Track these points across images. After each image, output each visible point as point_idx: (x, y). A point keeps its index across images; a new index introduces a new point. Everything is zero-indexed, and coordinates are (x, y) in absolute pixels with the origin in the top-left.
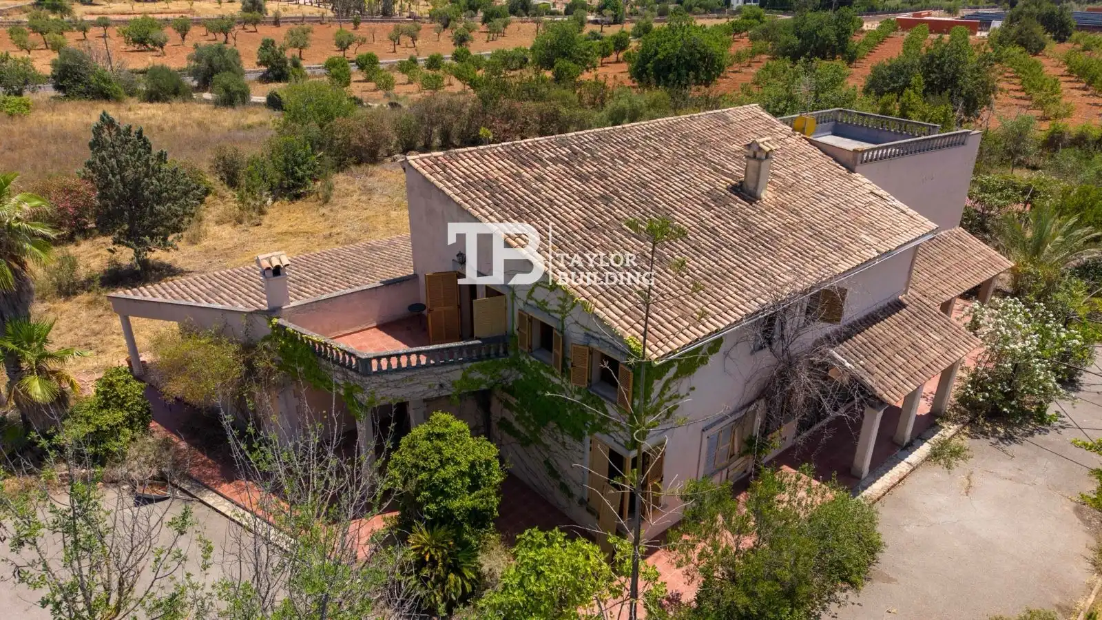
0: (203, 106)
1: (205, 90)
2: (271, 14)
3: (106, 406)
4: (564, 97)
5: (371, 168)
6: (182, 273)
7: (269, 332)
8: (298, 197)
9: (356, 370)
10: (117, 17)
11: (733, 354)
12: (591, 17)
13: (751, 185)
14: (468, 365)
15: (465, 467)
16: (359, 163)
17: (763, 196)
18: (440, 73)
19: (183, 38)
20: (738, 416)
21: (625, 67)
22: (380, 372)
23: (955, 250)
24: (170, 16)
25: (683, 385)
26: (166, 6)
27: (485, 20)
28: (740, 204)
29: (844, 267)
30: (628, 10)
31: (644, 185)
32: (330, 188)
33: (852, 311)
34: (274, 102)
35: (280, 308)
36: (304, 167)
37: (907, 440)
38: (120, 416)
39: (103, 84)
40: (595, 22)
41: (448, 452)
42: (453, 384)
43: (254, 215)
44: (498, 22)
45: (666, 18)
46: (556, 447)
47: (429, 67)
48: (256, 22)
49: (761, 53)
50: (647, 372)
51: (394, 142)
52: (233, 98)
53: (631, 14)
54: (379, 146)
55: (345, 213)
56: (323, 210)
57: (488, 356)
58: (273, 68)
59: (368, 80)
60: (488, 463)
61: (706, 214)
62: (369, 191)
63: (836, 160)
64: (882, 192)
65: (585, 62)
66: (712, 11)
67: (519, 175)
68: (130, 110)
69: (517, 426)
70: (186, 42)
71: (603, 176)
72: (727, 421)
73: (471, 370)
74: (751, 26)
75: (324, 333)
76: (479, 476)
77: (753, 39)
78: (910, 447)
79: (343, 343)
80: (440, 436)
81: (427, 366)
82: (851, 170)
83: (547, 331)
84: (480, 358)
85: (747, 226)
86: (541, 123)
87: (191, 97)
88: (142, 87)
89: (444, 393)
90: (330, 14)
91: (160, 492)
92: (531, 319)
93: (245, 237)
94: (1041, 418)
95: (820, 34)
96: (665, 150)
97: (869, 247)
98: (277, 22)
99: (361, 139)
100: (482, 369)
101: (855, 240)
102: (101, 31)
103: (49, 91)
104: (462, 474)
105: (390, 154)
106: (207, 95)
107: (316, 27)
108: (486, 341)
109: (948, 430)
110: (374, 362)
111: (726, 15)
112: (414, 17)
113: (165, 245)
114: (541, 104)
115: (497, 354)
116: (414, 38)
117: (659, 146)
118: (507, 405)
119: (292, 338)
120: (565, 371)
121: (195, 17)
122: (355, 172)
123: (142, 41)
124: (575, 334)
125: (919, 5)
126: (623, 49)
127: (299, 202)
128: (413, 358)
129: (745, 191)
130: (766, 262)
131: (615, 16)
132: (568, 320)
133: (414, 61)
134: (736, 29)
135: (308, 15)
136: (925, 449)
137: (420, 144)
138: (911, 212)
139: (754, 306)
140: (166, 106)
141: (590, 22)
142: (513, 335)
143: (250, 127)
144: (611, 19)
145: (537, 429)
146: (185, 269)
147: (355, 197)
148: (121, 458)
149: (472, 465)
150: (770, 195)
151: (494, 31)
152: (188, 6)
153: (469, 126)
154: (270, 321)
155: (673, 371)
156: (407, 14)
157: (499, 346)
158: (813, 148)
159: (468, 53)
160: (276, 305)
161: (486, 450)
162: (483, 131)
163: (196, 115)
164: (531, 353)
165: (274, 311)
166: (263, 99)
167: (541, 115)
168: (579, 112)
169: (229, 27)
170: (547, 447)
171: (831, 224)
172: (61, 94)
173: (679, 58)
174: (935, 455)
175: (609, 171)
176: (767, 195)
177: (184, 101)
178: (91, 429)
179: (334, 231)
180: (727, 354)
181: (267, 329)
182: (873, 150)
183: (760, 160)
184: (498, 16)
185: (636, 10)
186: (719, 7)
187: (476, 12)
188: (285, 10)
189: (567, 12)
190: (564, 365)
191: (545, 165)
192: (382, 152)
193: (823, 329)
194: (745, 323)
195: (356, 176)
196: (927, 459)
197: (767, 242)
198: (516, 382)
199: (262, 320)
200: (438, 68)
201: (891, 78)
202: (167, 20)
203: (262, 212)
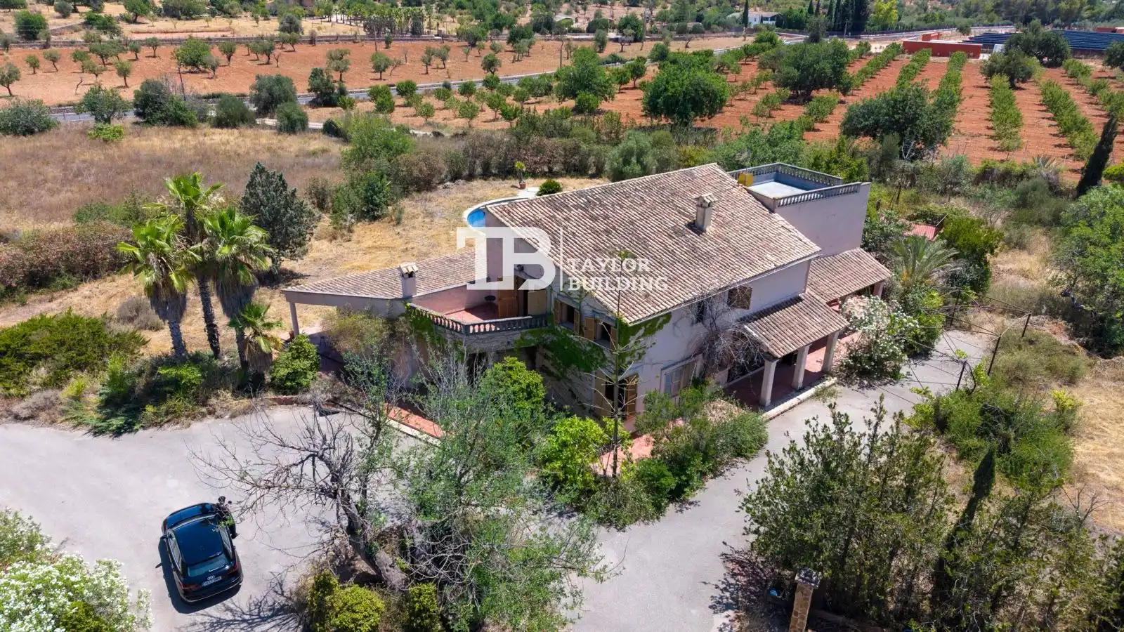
0: (268, 132)
1: (265, 116)
2: (307, 33)
3: (298, 357)
4: (584, 134)
5: (429, 195)
6: (302, 276)
7: (404, 311)
8: (375, 218)
9: (460, 332)
10: (163, 36)
11: (679, 324)
12: (612, 35)
13: (700, 223)
14: (524, 331)
15: (524, 386)
16: (419, 191)
17: (707, 229)
18: (472, 98)
19: (229, 59)
20: (684, 363)
21: (640, 94)
22: (474, 333)
23: (853, 265)
24: (212, 35)
25: (648, 341)
26: (206, 24)
27: (512, 40)
28: (692, 236)
29: (751, 274)
30: (648, 26)
31: (632, 223)
32: (401, 212)
33: (756, 304)
34: (330, 129)
35: (411, 297)
36: (381, 196)
37: (800, 385)
38: (307, 363)
39: (179, 112)
40: (616, 40)
41: (514, 377)
42: (515, 342)
43: (346, 233)
44: (523, 43)
45: (684, 36)
46: (576, 380)
47: (462, 94)
48: (294, 42)
49: (766, 80)
50: (626, 332)
51: (445, 173)
52: (294, 125)
53: (651, 32)
54: (433, 176)
55: (415, 232)
56: (399, 229)
57: (536, 326)
58: (323, 94)
59: (407, 105)
60: (537, 385)
61: (669, 242)
62: (430, 215)
63: (763, 204)
64: (790, 227)
65: (604, 92)
66: (730, 30)
67: (554, 217)
68: (205, 135)
69: (552, 369)
70: (231, 63)
71: (606, 217)
72: (679, 365)
73: (526, 334)
74: (763, 50)
75: (439, 311)
76: (532, 392)
77: (762, 66)
78: (802, 390)
79: (453, 317)
80: (511, 368)
81: (496, 331)
82: (772, 211)
83: (571, 311)
84: (531, 327)
85: (694, 249)
86: (565, 156)
87: (255, 123)
88: (213, 114)
89: (510, 347)
90: (362, 33)
91: (334, 409)
92: (562, 304)
93: (341, 250)
94: (895, 376)
95: (817, 67)
96: (647, 199)
97: (771, 261)
98: (312, 41)
99: (421, 171)
100: (532, 333)
101: (761, 258)
102: (150, 51)
103: (131, 117)
104: (522, 390)
105: (442, 182)
106: (269, 122)
107: (350, 46)
108: (535, 317)
109: (829, 382)
110: (471, 328)
111: (744, 33)
112: (444, 37)
113: (293, 257)
114: (564, 140)
115: (541, 325)
116: (444, 59)
117: (645, 196)
118: (546, 357)
119: (419, 314)
120: (581, 333)
121: (236, 36)
122: (417, 198)
123: (194, 64)
124: (587, 311)
125: (933, 23)
126: (639, 76)
127: (376, 223)
128: (488, 327)
129: (696, 227)
130: (702, 271)
131: (636, 35)
132: (583, 303)
133: (447, 86)
134: (747, 53)
135: (341, 34)
136: (811, 391)
137: (466, 173)
138: (806, 240)
139: (690, 296)
140: (236, 131)
141: (611, 40)
142: (551, 314)
143: (314, 153)
144: (631, 38)
145: (565, 370)
146: (304, 273)
147: (420, 219)
148: (307, 389)
149: (528, 386)
150: (713, 229)
151: (519, 51)
152: (227, 25)
153: (506, 159)
154: (405, 304)
155: (641, 332)
156: (435, 32)
157: (543, 320)
158: (748, 195)
159: (498, 80)
160: (408, 295)
161: (537, 378)
162: (519, 165)
163: (264, 141)
164: (562, 323)
165: (407, 298)
166: (320, 126)
167: (565, 149)
168: (596, 147)
169: (272, 48)
170: (570, 381)
171: (749, 248)
172: (141, 120)
173: (685, 94)
174: (817, 395)
175: (610, 213)
176: (710, 229)
177: (251, 127)
178: (290, 370)
179: (409, 246)
180: (675, 324)
181: (404, 310)
182: (804, 194)
183: (705, 208)
184: (523, 36)
185: (655, 28)
186: (737, 25)
187: (501, 30)
188: (319, 29)
189: (589, 30)
190: (581, 330)
191: (570, 210)
192: (435, 181)
193: (739, 313)
194: (683, 305)
195: (417, 201)
196: (812, 397)
197: (705, 258)
198: (552, 342)
199: (400, 304)
200: (471, 94)
201: (864, 116)
202: (209, 39)
203: (350, 231)
